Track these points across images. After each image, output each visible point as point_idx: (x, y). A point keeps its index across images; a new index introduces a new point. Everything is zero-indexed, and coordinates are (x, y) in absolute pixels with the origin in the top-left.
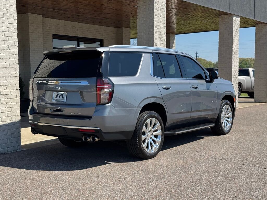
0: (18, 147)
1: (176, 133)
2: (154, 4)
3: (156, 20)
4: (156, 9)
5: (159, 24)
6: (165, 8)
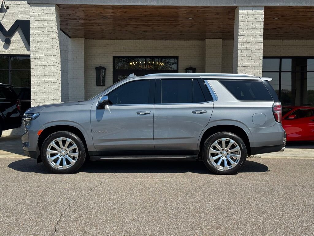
2: (239, 19)
3: (243, 36)
4: (243, 24)
5: (248, 41)
6: (262, 20)
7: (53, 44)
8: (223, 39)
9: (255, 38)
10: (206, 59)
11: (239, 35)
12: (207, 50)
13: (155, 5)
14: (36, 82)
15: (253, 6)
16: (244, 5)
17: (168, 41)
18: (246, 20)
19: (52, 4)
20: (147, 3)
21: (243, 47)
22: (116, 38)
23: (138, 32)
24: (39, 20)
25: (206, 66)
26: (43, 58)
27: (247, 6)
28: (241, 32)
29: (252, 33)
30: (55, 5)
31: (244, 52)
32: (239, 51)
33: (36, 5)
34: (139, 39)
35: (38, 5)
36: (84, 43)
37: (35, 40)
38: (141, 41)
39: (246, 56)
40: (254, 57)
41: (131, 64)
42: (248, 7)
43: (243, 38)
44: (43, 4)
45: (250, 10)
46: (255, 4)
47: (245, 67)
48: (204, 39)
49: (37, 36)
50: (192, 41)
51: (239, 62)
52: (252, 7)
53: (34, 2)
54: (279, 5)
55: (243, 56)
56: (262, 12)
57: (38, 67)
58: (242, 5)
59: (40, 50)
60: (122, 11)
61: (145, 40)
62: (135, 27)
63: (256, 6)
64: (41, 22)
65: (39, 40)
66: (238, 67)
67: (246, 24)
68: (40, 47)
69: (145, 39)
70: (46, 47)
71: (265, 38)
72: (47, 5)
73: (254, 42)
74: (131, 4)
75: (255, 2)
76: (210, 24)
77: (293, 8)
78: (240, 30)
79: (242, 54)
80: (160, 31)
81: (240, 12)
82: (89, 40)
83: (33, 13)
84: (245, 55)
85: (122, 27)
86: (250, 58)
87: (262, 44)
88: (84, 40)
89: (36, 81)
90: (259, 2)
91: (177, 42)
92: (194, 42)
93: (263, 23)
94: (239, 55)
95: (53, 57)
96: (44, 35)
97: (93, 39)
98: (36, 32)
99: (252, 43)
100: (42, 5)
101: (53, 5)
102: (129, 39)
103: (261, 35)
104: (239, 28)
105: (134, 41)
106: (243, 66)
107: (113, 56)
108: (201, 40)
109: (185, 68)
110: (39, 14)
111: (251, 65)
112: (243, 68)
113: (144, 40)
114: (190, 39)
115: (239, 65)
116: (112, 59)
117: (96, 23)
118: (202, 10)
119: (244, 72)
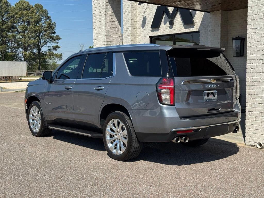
21: (254, 3)
26: (99, 39)
31: (255, 9)
32: (249, 9)
36: (220, 15)
37: (95, 24)
39: (257, 14)
47: (257, 28)
49: (96, 21)
55: (253, 14)
59: (98, 32)
64: (98, 8)
66: (248, 30)
70: (100, 29)
79: (252, 13)
84: (255, 12)
86: (261, 16)
88: (221, 12)
94: (248, 14)
96: (99, 19)
98: (95, 17)
106: (254, 28)
112: (253, 31)
115: (249, 27)
119: (255, 36)
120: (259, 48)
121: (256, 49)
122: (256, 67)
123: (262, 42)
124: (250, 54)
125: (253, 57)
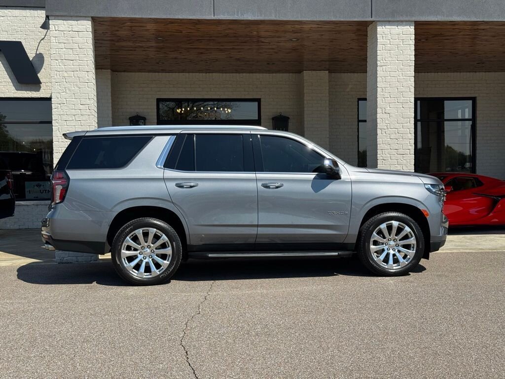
0: (93, 258)
1: (210, 255)
2: (378, 41)
3: (384, 67)
4: (384, 49)
5: (392, 74)
6: (412, 42)
7: (88, 80)
8: (330, 71)
9: (401, 69)
10: (305, 102)
11: (378, 65)
12: (305, 88)
13: (250, 19)
14: (62, 142)
15: (398, 21)
16: (385, 19)
17: (244, 74)
18: (389, 43)
19: (86, 17)
20: (238, 15)
21: (385, 84)
22: (162, 70)
23: (202, 61)
24: (67, 42)
25: (306, 112)
26: (73, 103)
27: (389, 21)
28: (382, 61)
29: (397, 61)
30: (90, 19)
31: (387, 91)
32: (379, 90)
33: (60, 18)
34: (200, 71)
35: (63, 18)
36: (110, 78)
37: (59, 75)
38: (201, 74)
39: (389, 96)
40: (402, 99)
41: (178, 110)
42: (391, 23)
43: (384, 70)
44: (71, 16)
45: (393, 27)
46: (401, 19)
47: (389, 113)
48: (300, 72)
49: (62, 68)
50: (281, 74)
51: (379, 106)
52: (396, 23)
53: (57, 14)
54: (436, 20)
55: (384, 97)
56: (411, 29)
57: (65, 117)
58: (383, 20)
59: (67, 91)
60: (193, 28)
61: (208, 74)
62: (202, 53)
63: (402, 21)
64: (68, 46)
65: (66, 75)
66: (378, 114)
67: (388, 48)
68: (67, 85)
69: (208, 71)
70: (76, 85)
71: (417, 70)
72: (78, 18)
73: (401, 75)
74: (212, 17)
75: (402, 15)
76: (320, 49)
77: (454, 25)
78: (379, 58)
79: (383, 95)
80: (238, 59)
81: (380, 29)
82: (116, 73)
83: (54, 32)
84: (387, 95)
85: (181, 53)
86: (395, 99)
87: (413, 79)
88: (111, 73)
89: (61, 140)
90: (407, 16)
91: (258, 75)
92: (285, 76)
93: (413, 48)
94: (378, 96)
95: (88, 102)
96: (73, 65)
97: (124, 71)
98: (60, 61)
99: (399, 77)
100: (70, 18)
101: (87, 19)
102: (183, 71)
103: (411, 65)
104: (378, 54)
105: (191, 74)
106: (385, 113)
107: (157, 99)
108: (296, 73)
109: (271, 117)
110: (65, 32)
111: (397, 110)
112: (385, 116)
113: (206, 73)
114: (279, 71)
115: (379, 110)
116: (155, 103)
117: (142, 47)
118: (318, 27)
119: (387, 122)
120: (393, 136)
121: (389, 137)
122: (389, 158)
123: (397, 130)
124: (381, 143)
125: (386, 147)
